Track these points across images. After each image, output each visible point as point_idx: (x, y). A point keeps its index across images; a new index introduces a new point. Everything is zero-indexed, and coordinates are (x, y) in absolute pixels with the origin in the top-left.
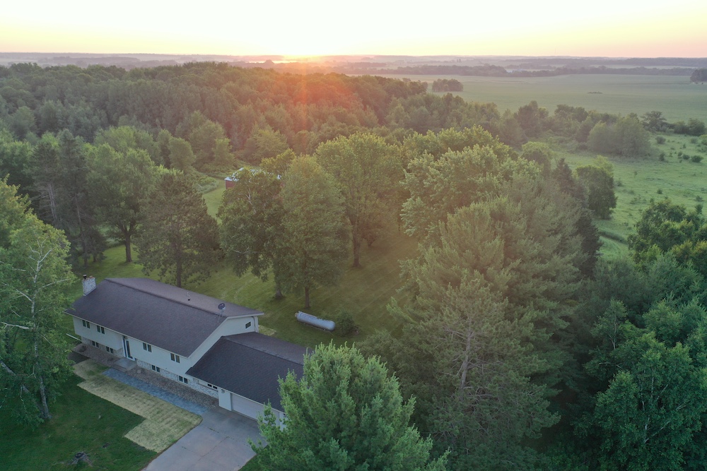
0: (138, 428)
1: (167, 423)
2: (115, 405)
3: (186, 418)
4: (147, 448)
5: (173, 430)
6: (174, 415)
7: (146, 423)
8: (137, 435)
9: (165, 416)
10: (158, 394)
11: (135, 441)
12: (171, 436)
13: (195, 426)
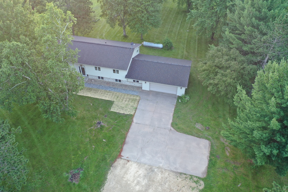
0: (114, 106)
1: (125, 101)
2: (94, 98)
3: (132, 97)
4: (126, 113)
5: (132, 104)
6: (125, 97)
7: (116, 103)
8: (116, 109)
9: (122, 98)
10: (110, 89)
11: (117, 112)
12: (132, 106)
13: (139, 100)
